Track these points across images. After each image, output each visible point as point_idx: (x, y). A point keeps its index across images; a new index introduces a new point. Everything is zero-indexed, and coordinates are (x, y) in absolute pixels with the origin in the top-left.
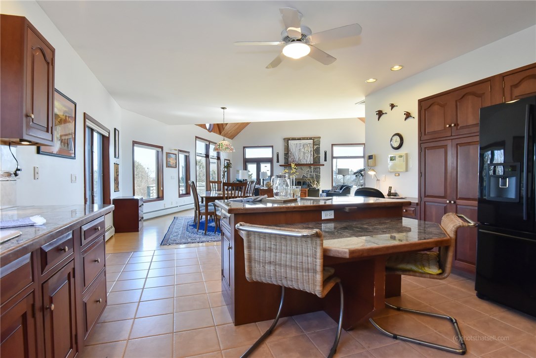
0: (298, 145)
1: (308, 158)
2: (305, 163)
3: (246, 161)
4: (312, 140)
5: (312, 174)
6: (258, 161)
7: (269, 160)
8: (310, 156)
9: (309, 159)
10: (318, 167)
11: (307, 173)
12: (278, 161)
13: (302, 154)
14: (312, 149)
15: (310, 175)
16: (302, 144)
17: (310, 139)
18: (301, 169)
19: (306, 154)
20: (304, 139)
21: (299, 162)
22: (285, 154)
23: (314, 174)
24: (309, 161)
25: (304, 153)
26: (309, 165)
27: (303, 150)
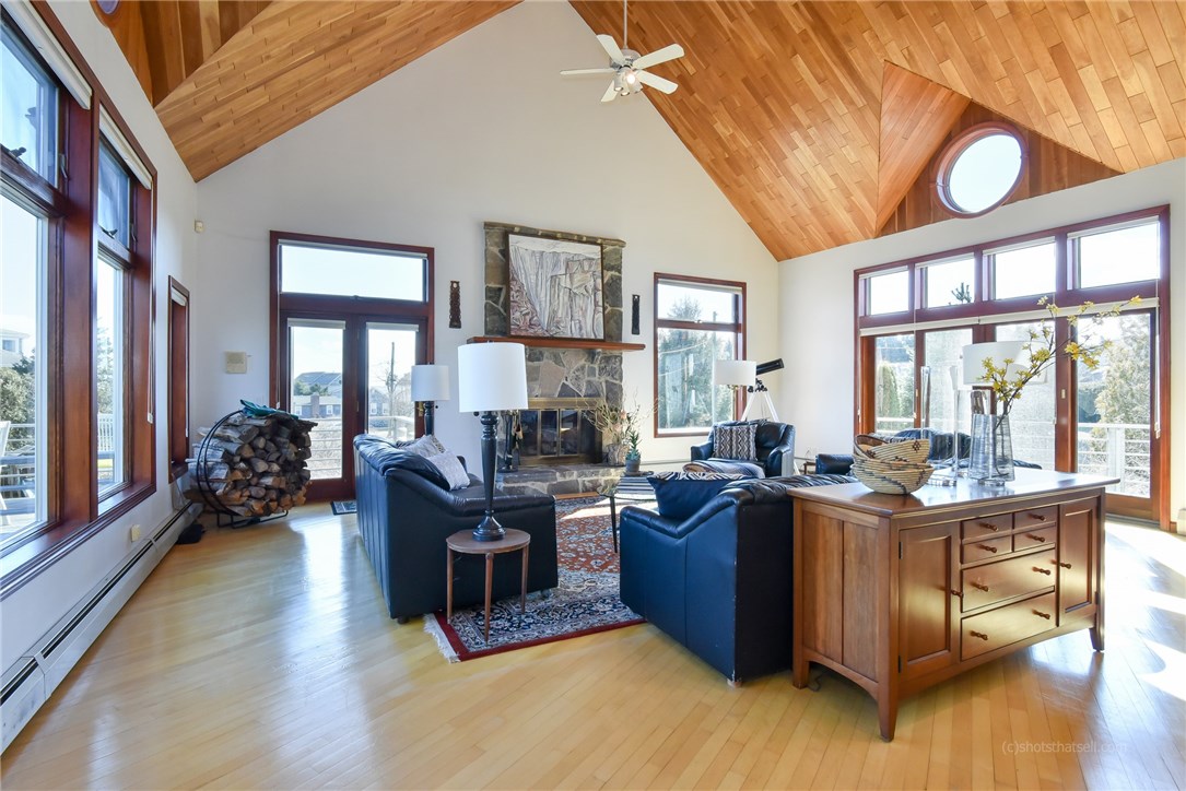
0: (549, 261)
1: (584, 316)
2: (577, 336)
3: (288, 310)
4: (599, 248)
5: (595, 379)
6: (356, 315)
7: (414, 315)
8: (591, 308)
9: (589, 323)
10: (616, 352)
11: (577, 378)
12: (455, 321)
13: (564, 297)
14: (599, 281)
15: (589, 383)
16: (562, 258)
17: (592, 241)
18: (557, 360)
19: (579, 301)
20: (568, 237)
21: (554, 332)
22: (488, 290)
23: (601, 381)
24: (589, 328)
25: (572, 296)
26: (587, 346)
27: (565, 282)
